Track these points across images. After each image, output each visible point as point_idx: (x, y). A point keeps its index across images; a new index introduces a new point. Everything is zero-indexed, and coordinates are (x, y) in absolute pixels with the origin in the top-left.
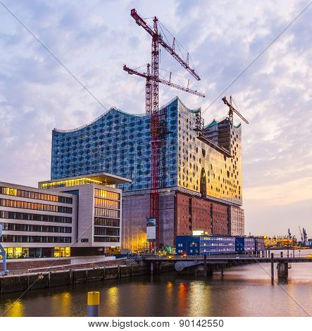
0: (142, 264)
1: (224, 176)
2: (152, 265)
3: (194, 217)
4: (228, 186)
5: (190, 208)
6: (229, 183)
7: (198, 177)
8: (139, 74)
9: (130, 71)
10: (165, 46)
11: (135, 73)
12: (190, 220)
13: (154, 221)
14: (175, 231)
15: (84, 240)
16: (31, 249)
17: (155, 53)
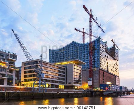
0: (89, 92)
1: (113, 65)
2: (93, 93)
3: (105, 78)
4: (115, 69)
5: (104, 75)
6: (115, 68)
7: (106, 65)
8: (80, 31)
9: (77, 30)
10: (94, 19)
11: (79, 31)
12: (104, 79)
13: (91, 79)
14: (99, 82)
15: (70, 83)
16: (51, 85)
17: (91, 22)
